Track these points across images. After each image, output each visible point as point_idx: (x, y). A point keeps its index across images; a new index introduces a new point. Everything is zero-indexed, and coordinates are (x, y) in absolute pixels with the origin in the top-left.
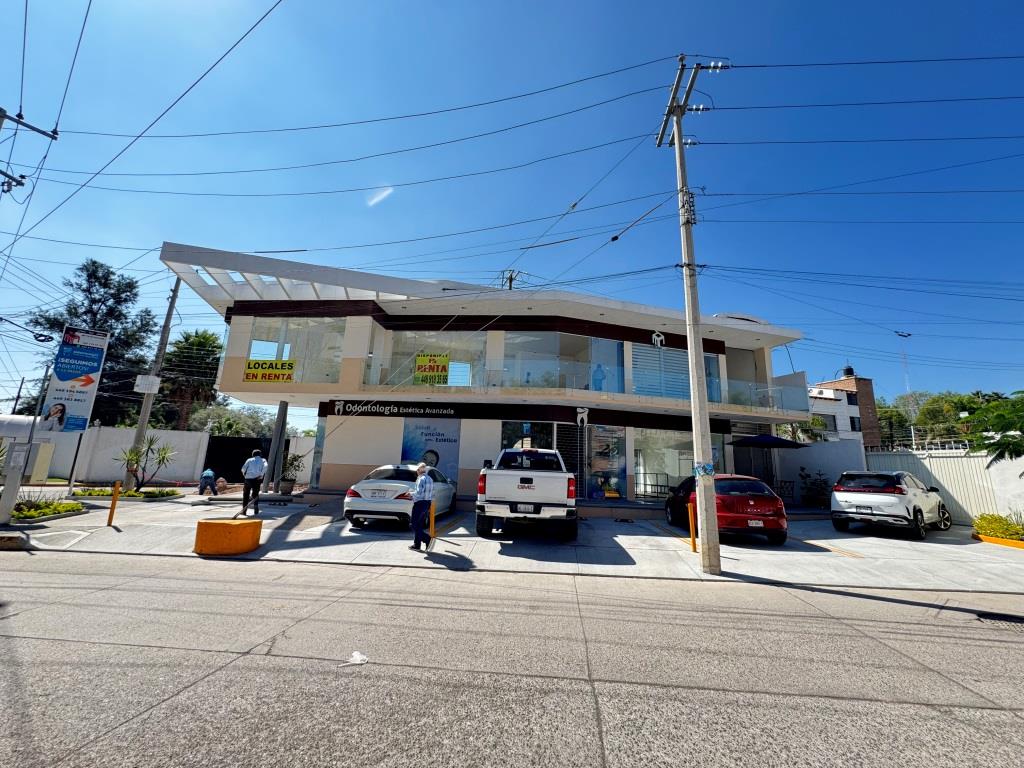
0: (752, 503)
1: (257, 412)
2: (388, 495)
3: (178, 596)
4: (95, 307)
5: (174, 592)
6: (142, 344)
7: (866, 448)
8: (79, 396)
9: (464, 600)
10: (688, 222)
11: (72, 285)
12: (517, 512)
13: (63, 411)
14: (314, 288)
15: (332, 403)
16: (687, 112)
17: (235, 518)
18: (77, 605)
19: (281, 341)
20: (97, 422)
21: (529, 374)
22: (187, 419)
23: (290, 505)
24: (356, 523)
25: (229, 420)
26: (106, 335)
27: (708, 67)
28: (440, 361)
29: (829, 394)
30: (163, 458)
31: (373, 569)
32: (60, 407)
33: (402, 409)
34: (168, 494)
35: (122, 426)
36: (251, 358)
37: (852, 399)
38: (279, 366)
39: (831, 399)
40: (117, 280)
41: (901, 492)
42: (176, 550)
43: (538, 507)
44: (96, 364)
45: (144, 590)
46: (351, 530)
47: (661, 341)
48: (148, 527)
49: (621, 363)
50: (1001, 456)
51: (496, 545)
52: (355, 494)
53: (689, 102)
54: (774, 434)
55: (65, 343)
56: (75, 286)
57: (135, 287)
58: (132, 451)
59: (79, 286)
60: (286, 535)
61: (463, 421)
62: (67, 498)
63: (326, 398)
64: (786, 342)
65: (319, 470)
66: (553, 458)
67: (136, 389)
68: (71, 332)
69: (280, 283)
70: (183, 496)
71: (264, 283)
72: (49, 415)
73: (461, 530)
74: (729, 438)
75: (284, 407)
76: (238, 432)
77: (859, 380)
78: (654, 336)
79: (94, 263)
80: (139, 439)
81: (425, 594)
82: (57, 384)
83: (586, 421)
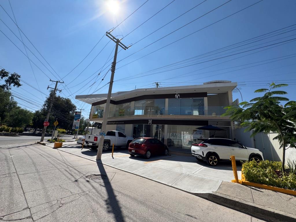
8: (77, 123)
13: (75, 126)
28: (123, 111)
33: (116, 122)
47: (178, 97)
78: (176, 95)
82: (74, 121)
83: (151, 123)
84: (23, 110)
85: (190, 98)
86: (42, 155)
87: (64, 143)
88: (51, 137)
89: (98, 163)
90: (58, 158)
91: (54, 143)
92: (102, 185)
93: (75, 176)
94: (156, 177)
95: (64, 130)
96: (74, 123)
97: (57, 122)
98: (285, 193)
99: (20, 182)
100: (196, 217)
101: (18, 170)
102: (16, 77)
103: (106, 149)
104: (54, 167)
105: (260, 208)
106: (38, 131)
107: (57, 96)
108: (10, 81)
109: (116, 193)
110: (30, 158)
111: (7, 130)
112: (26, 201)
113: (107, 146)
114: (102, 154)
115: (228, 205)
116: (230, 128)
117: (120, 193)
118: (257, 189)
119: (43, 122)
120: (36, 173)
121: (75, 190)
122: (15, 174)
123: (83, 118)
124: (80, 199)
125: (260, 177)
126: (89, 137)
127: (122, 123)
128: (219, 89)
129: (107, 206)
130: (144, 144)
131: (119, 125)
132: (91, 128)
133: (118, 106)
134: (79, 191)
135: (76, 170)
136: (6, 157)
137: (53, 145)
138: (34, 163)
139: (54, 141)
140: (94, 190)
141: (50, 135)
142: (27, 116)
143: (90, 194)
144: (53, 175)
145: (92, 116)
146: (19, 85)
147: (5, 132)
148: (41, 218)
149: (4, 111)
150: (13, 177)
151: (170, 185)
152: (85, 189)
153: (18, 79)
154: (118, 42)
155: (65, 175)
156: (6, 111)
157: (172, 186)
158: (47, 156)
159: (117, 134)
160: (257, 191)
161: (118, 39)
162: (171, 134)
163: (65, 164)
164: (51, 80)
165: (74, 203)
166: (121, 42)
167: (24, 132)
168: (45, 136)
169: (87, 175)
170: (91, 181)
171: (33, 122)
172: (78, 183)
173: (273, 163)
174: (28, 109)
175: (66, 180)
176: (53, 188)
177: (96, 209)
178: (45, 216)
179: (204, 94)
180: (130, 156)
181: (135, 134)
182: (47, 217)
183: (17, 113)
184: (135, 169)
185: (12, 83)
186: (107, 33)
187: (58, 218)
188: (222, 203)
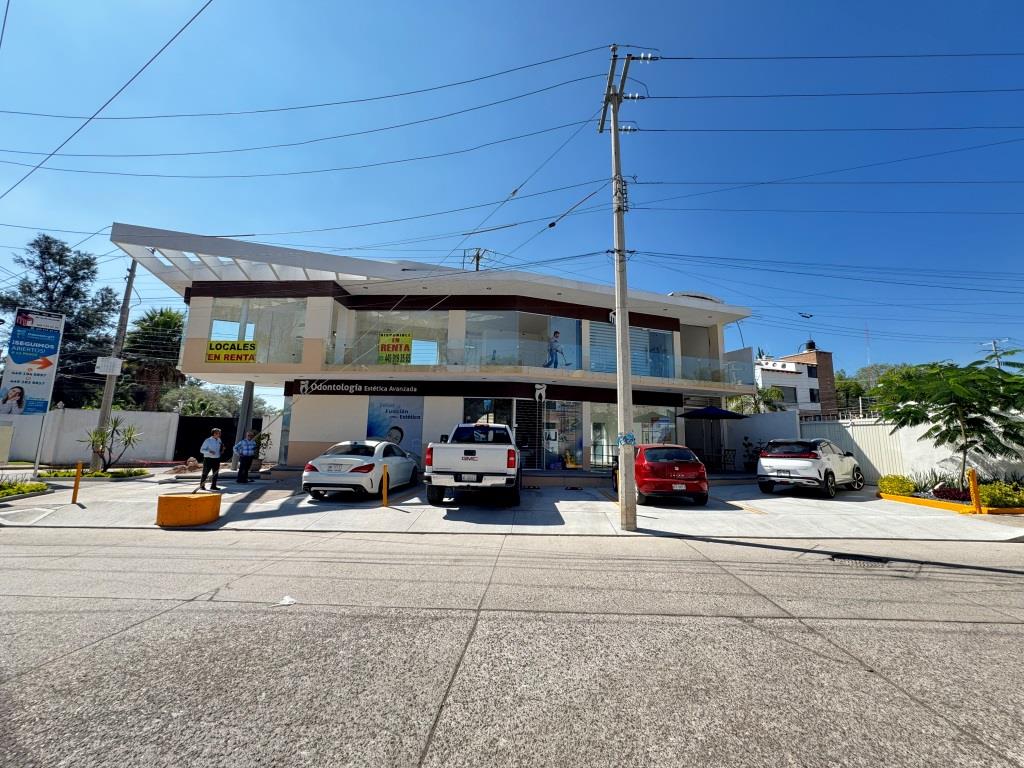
0: (677, 469)
1: (232, 392)
2: (343, 469)
3: (136, 560)
4: (51, 285)
5: (133, 557)
6: (104, 324)
7: (801, 419)
8: (37, 379)
9: (398, 556)
10: (619, 209)
11: (23, 262)
12: (460, 481)
13: (21, 394)
14: (272, 268)
15: (298, 382)
16: (624, 100)
17: (194, 493)
18: (40, 570)
19: (243, 321)
20: (61, 404)
21: (495, 352)
22: (156, 400)
23: (257, 481)
24: (316, 495)
25: (202, 400)
26: (61, 317)
27: (639, 58)
28: (403, 341)
29: (791, 367)
30: (130, 439)
31: (323, 534)
32: (18, 390)
33: (366, 387)
34: (136, 474)
35: (90, 408)
36: (213, 339)
37: (812, 371)
38: (241, 347)
39: (792, 372)
40: (74, 256)
41: (816, 456)
42: (139, 523)
43: (480, 477)
44: (52, 347)
45: (105, 557)
46: (310, 502)
48: (112, 503)
49: (579, 342)
50: (902, 424)
51: (443, 511)
52: (313, 469)
53: (624, 90)
54: (724, 408)
55: (18, 325)
56: (27, 262)
57: (93, 264)
58: (96, 433)
59: (32, 263)
60: (246, 508)
61: (427, 398)
62: (32, 480)
63: (291, 378)
64: (737, 319)
65: (286, 448)
66: (502, 432)
67: (97, 371)
68: (23, 315)
69: (237, 264)
70: (152, 476)
71: (222, 262)
72: (7, 399)
73: (416, 500)
74: (681, 410)
75: (250, 386)
76: (212, 413)
77: (819, 354)
78: (611, 314)
79: (47, 238)
80: (104, 420)
81: (363, 553)
83: (544, 397)
126: (470, 452)
127: (407, 390)
128: (711, 315)
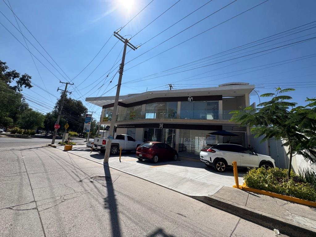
8: (88, 126)
13: (86, 129)
28: (134, 114)
33: (127, 126)
38: (107, 118)
47: (192, 100)
68: (87, 115)
78: (189, 98)
82: (85, 124)
83: (162, 128)
84: (34, 112)
85: (204, 101)
86: (52, 157)
87: (74, 146)
88: (62, 140)
89: (105, 166)
90: (67, 160)
91: (64, 146)
92: (104, 185)
93: (80, 177)
94: (158, 181)
95: (76, 133)
96: (85, 126)
97: (68, 125)
98: (282, 199)
99: (29, 180)
100: (186, 216)
101: (28, 170)
102: (26, 78)
103: (114, 152)
104: (61, 168)
105: (250, 211)
106: (50, 133)
107: (68, 98)
108: (22, 82)
109: (116, 193)
110: (41, 159)
111: (20, 133)
112: (33, 196)
113: (116, 149)
114: (110, 157)
115: (221, 208)
116: (246, 134)
117: (120, 192)
118: (255, 194)
119: (54, 125)
120: (45, 173)
121: (79, 189)
122: (26, 173)
123: (95, 121)
124: (81, 196)
125: (260, 183)
126: (98, 140)
127: (133, 126)
128: (235, 91)
129: (105, 203)
130: (152, 149)
131: (129, 129)
132: (103, 131)
133: (129, 109)
134: (81, 190)
135: (82, 171)
136: (18, 157)
137: (63, 148)
138: (43, 164)
139: (64, 143)
140: (96, 190)
141: (61, 138)
142: (38, 119)
143: (92, 193)
144: (60, 175)
145: (102, 119)
146: (30, 86)
147: (18, 134)
148: (45, 209)
149: (16, 113)
150: (23, 176)
151: (170, 188)
152: (87, 188)
153: (29, 80)
154: (126, 42)
155: (71, 176)
156: (18, 113)
157: (172, 189)
158: (56, 158)
159: (126, 138)
160: (254, 196)
161: (126, 39)
162: (185, 139)
163: (73, 166)
164: (60, 82)
165: (75, 199)
166: (129, 42)
167: (36, 135)
168: (56, 139)
169: (92, 177)
170: (95, 181)
171: (45, 124)
172: (82, 183)
173: (283, 170)
174: (40, 112)
175: (71, 180)
176: (58, 186)
177: (94, 205)
178: (49, 208)
179: (219, 97)
180: (137, 160)
181: (146, 139)
182: (50, 209)
183: (29, 115)
184: (140, 173)
185: (23, 84)
186: (115, 33)
187: (60, 210)
188: (216, 206)
